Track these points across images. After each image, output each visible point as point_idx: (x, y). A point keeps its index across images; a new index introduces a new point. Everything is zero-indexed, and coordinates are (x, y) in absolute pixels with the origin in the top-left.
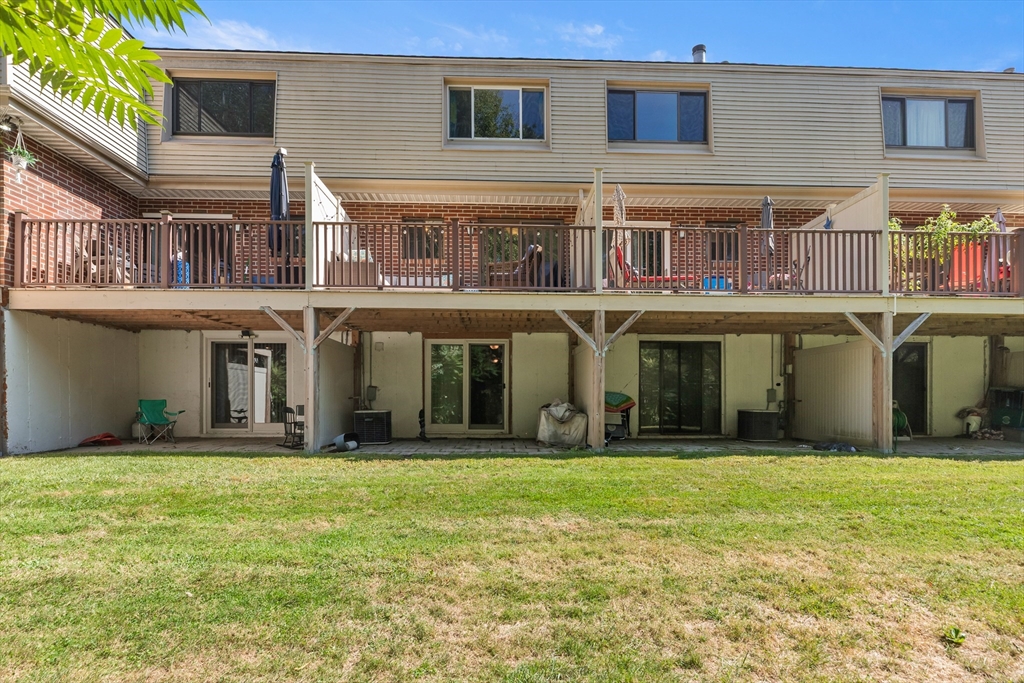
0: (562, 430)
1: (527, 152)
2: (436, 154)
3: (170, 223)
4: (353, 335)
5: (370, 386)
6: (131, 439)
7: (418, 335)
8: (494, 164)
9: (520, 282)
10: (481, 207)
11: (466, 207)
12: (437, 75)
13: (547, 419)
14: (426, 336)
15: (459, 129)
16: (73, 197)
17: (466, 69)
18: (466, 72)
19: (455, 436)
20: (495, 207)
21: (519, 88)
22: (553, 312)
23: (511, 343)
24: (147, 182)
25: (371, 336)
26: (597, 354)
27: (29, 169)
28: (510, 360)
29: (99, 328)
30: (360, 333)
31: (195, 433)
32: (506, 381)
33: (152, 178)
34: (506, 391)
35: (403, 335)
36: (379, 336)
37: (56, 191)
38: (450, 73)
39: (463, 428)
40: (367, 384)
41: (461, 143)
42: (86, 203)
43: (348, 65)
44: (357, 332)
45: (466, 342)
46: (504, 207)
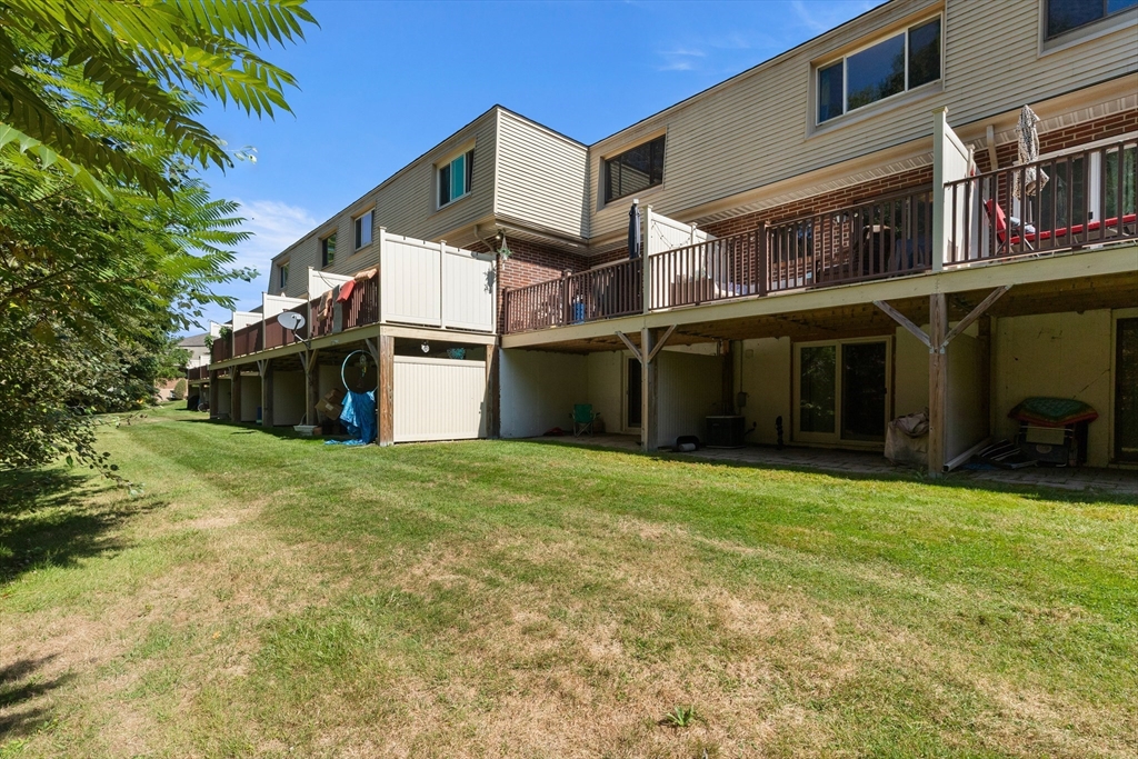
0: (915, 446)
1: (907, 106)
2: (798, 147)
3: (569, 278)
4: (724, 345)
5: (741, 393)
6: (570, 433)
7: (786, 340)
8: (865, 136)
9: (851, 273)
10: (857, 188)
11: (840, 192)
12: (803, 64)
13: (894, 432)
14: (794, 340)
15: (829, 109)
16: (542, 269)
17: (835, 42)
18: (835, 43)
19: (824, 446)
20: (875, 182)
21: (905, 30)
22: (871, 304)
23: (894, 340)
24: (587, 245)
25: (742, 344)
26: (932, 351)
27: (510, 257)
28: (893, 360)
29: (558, 354)
30: (731, 342)
31: (617, 430)
32: (888, 385)
33: (590, 241)
34: (888, 397)
35: (772, 340)
36: (749, 344)
37: (531, 267)
38: (815, 55)
39: (833, 438)
40: (739, 391)
41: (830, 125)
42: (550, 270)
43: (720, 94)
44: (727, 342)
45: (838, 343)
46: (885, 180)
